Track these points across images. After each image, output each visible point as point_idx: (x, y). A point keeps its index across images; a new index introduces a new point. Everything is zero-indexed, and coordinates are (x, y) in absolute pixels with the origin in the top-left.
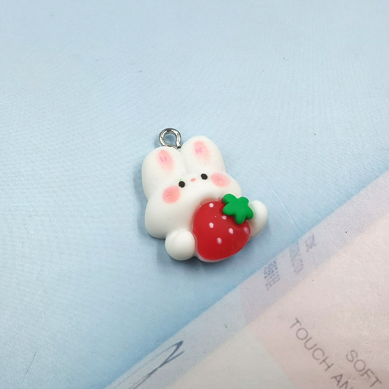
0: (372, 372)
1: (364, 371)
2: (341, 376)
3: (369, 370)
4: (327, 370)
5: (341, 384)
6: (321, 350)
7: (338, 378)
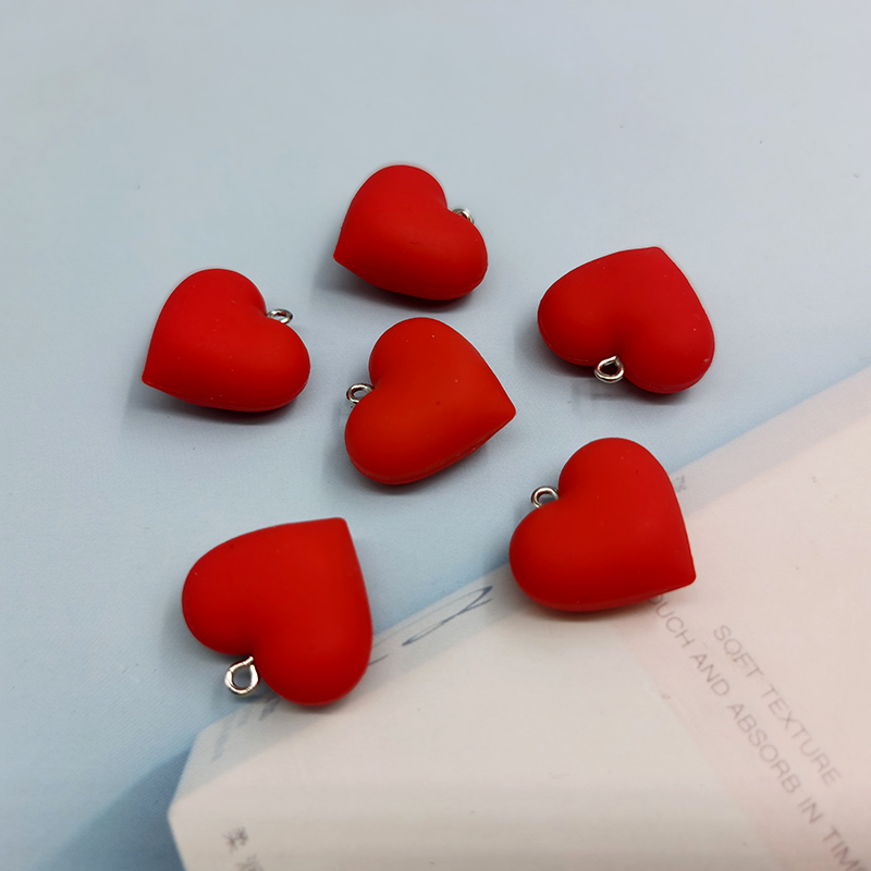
0: (750, 657)
1: (739, 655)
2: (705, 657)
3: (746, 654)
4: (684, 646)
5: (703, 667)
6: (679, 620)
7: (700, 659)
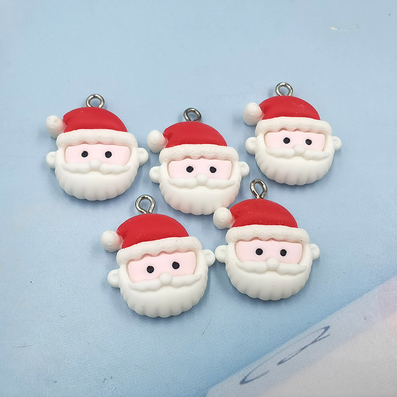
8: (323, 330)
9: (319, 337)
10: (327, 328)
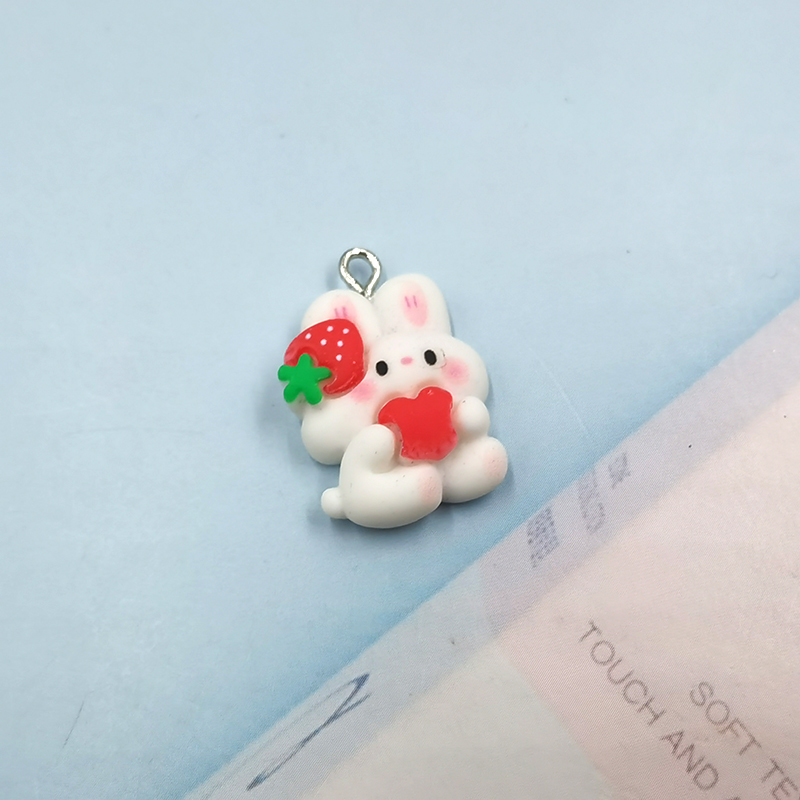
0: (742, 725)
1: (727, 724)
2: (681, 734)
3: (737, 720)
4: (651, 723)
5: (680, 750)
6: (641, 683)
7: (675, 739)
8: (353, 687)
9: (345, 703)
10: (361, 681)
